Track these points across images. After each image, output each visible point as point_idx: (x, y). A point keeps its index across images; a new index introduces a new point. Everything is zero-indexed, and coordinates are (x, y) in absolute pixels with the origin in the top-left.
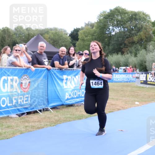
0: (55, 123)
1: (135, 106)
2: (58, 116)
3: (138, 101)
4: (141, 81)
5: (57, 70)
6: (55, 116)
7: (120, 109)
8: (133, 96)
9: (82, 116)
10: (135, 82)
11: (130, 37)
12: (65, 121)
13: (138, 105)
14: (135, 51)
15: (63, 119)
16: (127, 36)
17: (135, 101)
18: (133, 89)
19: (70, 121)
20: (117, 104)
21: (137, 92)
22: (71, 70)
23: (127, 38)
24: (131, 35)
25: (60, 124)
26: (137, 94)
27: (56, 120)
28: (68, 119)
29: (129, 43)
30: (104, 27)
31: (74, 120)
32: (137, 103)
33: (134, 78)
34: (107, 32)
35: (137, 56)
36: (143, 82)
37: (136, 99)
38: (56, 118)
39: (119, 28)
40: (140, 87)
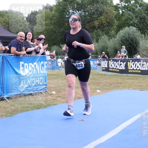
0: (11, 113)
1: (96, 95)
2: (15, 105)
3: (99, 89)
4: (103, 68)
5: (13, 56)
6: (12, 105)
7: (81, 98)
8: (94, 84)
9: (40, 106)
10: (96, 69)
11: (91, 22)
12: (22, 111)
13: (99, 93)
14: (96, 37)
15: (20, 109)
16: (88, 21)
17: (97, 89)
18: (94, 76)
19: (27, 111)
20: (78, 92)
21: (98, 80)
22: (28, 56)
23: (88, 22)
24: (92, 20)
25: (17, 114)
26: (98, 81)
27: (12, 110)
28: (25, 109)
29: (90, 28)
30: (64, 11)
31: (32, 110)
32: (98, 91)
33: (95, 65)
34: (67, 16)
35: (98, 42)
36: (104, 69)
37: (98, 87)
38: (13, 108)
39: (80, 12)
40: (101, 74)
